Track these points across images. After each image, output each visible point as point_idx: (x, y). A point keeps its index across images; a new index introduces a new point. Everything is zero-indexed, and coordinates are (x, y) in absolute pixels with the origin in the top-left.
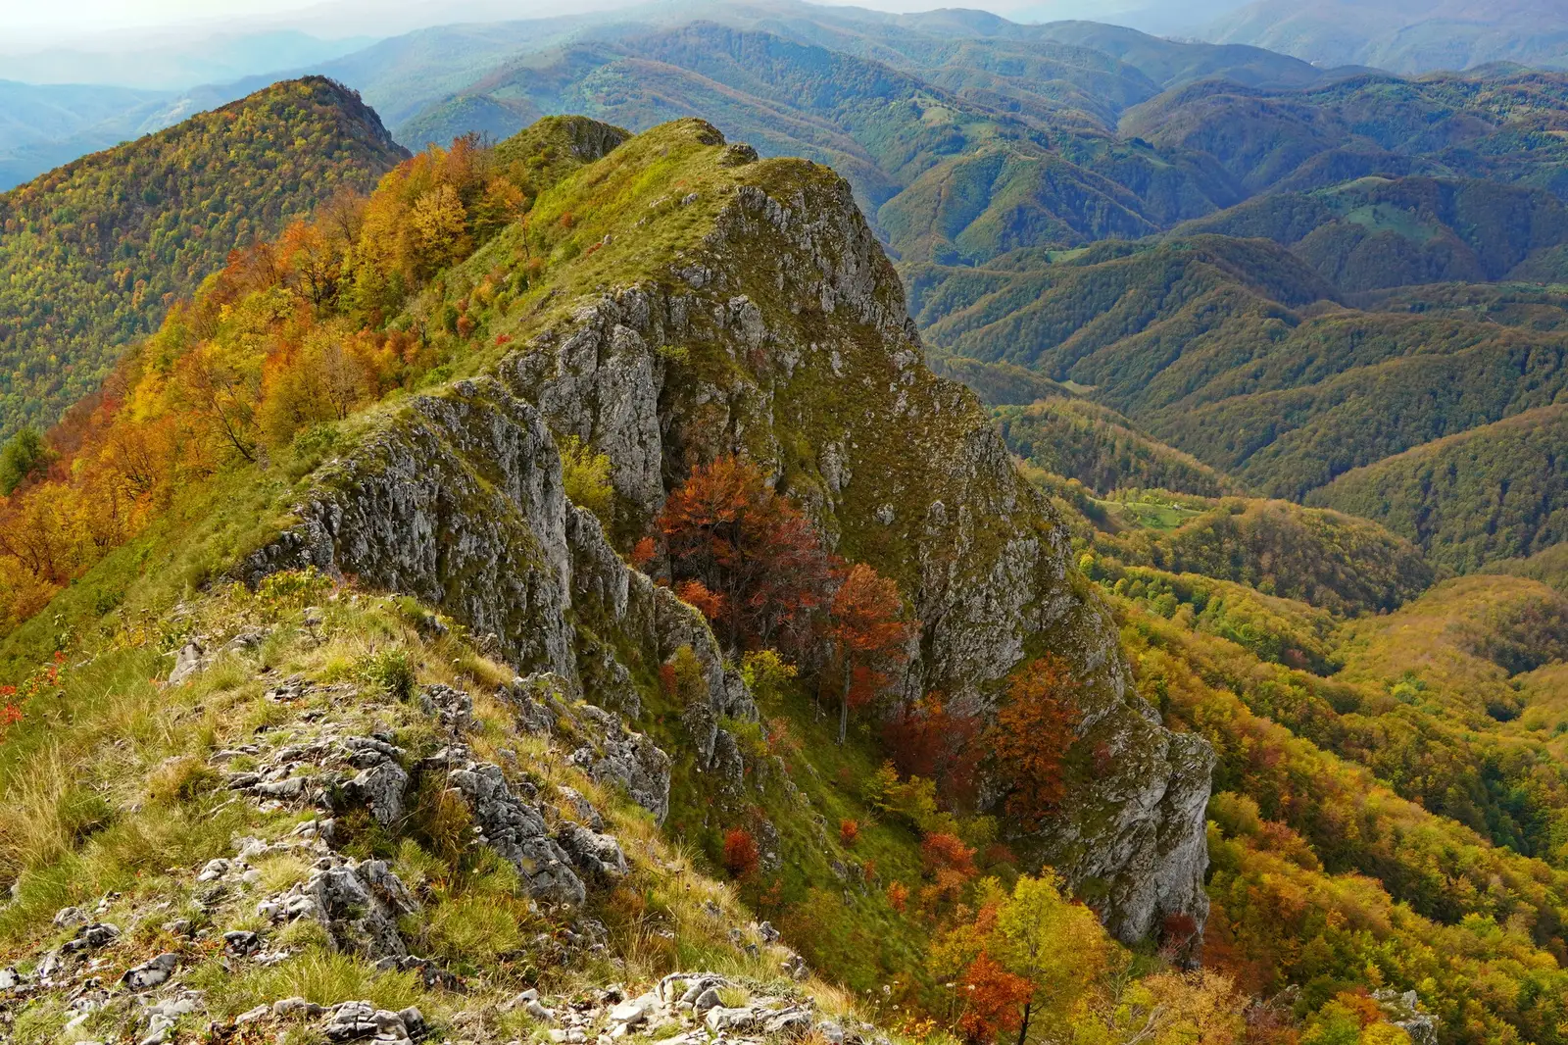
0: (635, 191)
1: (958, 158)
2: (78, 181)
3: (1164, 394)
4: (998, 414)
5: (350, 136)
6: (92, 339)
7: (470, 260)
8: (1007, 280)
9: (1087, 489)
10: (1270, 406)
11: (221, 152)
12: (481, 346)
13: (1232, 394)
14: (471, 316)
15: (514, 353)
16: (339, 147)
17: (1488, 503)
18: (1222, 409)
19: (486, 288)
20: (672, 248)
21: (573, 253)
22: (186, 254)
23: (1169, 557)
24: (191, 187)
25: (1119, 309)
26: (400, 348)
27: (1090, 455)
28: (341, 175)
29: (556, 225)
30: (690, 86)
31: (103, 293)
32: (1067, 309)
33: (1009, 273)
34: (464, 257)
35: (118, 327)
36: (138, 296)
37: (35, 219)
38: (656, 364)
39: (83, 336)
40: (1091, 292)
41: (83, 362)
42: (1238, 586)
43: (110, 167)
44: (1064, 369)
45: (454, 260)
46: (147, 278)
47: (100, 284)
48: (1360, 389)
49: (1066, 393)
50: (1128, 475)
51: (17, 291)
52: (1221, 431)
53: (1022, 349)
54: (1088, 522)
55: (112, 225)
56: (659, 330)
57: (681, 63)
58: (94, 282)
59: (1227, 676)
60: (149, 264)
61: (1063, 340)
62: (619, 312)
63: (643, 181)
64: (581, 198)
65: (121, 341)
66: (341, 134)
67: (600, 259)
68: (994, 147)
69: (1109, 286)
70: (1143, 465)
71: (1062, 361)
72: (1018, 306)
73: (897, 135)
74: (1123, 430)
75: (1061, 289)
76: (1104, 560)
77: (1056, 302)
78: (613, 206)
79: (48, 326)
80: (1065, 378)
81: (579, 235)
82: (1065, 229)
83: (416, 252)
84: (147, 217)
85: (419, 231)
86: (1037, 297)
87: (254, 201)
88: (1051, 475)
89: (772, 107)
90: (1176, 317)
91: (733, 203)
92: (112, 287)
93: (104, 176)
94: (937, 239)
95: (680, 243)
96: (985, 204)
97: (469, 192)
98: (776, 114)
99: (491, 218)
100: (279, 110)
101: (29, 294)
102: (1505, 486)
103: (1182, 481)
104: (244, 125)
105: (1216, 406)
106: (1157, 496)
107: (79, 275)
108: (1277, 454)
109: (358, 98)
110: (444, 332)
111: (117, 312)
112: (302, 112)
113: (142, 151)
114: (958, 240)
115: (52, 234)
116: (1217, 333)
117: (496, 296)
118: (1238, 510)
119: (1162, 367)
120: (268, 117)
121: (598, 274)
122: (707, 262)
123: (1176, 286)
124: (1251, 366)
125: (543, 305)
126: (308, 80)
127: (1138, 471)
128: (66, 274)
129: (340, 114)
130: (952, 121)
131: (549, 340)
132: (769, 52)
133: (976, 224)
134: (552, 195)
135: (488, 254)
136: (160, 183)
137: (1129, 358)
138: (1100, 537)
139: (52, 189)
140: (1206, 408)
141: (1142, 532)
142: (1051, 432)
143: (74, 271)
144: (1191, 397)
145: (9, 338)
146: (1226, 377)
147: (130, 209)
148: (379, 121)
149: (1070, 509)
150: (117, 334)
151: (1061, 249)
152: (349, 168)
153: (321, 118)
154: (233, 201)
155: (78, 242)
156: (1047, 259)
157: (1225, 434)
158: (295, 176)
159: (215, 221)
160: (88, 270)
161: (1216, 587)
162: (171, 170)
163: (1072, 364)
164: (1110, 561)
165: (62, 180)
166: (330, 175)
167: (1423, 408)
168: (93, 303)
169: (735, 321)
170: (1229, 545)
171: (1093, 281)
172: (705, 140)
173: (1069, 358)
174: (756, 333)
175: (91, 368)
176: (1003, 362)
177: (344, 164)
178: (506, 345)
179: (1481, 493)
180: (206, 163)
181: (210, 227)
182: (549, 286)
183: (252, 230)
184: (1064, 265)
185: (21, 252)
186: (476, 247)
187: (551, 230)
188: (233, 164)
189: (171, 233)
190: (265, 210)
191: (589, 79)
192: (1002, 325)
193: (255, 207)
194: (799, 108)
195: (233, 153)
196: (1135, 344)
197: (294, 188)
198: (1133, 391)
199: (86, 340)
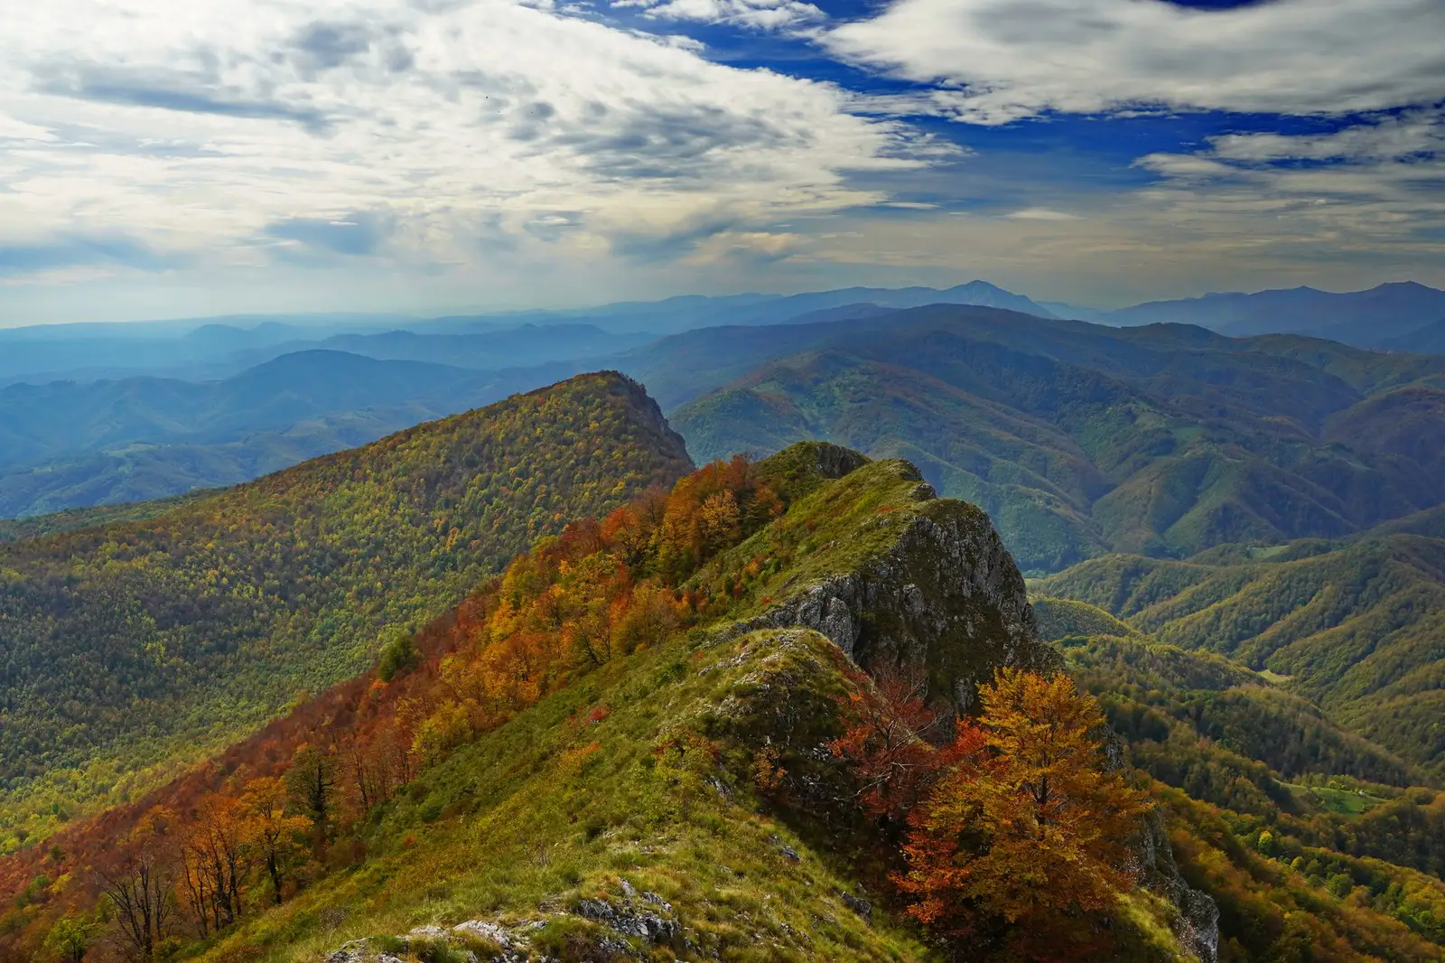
0: (855, 509)
1: (1165, 459)
2: (414, 444)
3: (1359, 686)
4: (1191, 698)
5: (636, 423)
6: (411, 572)
7: (741, 546)
8: (1209, 573)
9: (1273, 772)
11: (529, 429)
12: (752, 604)
13: (1426, 689)
14: (742, 584)
15: (773, 609)
16: (625, 432)
18: (1415, 703)
19: (754, 567)
20: (871, 553)
21: (812, 548)
22: (494, 509)
23: (1352, 841)
24: (503, 455)
25: (1316, 603)
26: (693, 602)
27: (1279, 740)
28: (625, 455)
29: (802, 527)
30: (926, 389)
31: (424, 535)
32: (1267, 601)
33: (1212, 567)
34: (736, 542)
35: (433, 565)
36: (452, 540)
37: (379, 471)
38: (855, 622)
39: (404, 569)
40: (1289, 587)
41: (401, 590)
42: (1420, 874)
43: (439, 434)
44: (1261, 659)
45: (729, 544)
46: (460, 526)
47: (423, 528)
49: (1261, 682)
50: (1316, 762)
51: (358, 528)
52: (1414, 724)
53: (1221, 639)
54: (1271, 803)
55: (437, 481)
56: (859, 602)
57: (920, 369)
58: (418, 526)
59: (1387, 950)
60: (463, 516)
61: (1262, 630)
62: (837, 590)
63: (860, 503)
64: (820, 510)
65: (434, 576)
66: (627, 421)
67: (827, 557)
68: (1200, 452)
69: (1307, 582)
70: (1332, 752)
71: (1260, 651)
72: (1219, 598)
73: (1113, 437)
74: (1312, 718)
75: (1259, 584)
76: (1283, 839)
77: (1256, 595)
78: (840, 519)
79: (378, 558)
80: (1261, 668)
81: (817, 537)
82: (1267, 528)
83: (703, 536)
84: (464, 478)
85: (706, 522)
86: (1238, 590)
87: (554, 469)
88: (1238, 757)
89: (999, 409)
90: (1372, 613)
91: (911, 526)
92: (432, 531)
93: (434, 441)
94: (1146, 534)
95: (876, 550)
96: (1193, 502)
97: (742, 495)
98: (1004, 415)
99: (756, 515)
100: (579, 397)
101: (367, 531)
103: (1371, 771)
104: (550, 407)
105: (1410, 699)
106: (1343, 782)
107: (407, 519)
109: (645, 392)
110: (723, 594)
111: (433, 552)
112: (598, 400)
113: (466, 423)
114: (1166, 535)
115: (389, 485)
116: (1412, 629)
117: (760, 572)
118: (1427, 800)
119: (1356, 660)
120: (571, 404)
121: (825, 566)
122: (891, 563)
123: (1371, 583)
125: (792, 582)
126: (604, 374)
127: (1326, 758)
128: (397, 518)
129: (628, 404)
130: (1163, 426)
131: (794, 603)
132: (999, 360)
133: (1183, 520)
134: (800, 505)
135: (754, 543)
136: (478, 451)
137: (1326, 650)
138: (1283, 817)
139: (393, 448)
140: (1399, 700)
141: (1325, 816)
142: (1241, 717)
143: (403, 516)
144: (1385, 690)
145: (348, 564)
146: (1421, 672)
147: (452, 469)
148: (659, 410)
149: (1254, 789)
150: (432, 570)
151: (1262, 546)
152: (632, 449)
153: (613, 406)
154: (535, 469)
155: (409, 492)
156: (1248, 555)
157: (1419, 727)
158: (588, 452)
159: (519, 484)
160: (414, 515)
161: (1397, 873)
162: (488, 440)
163: (1269, 654)
164: (1289, 839)
165: (402, 442)
166: (616, 454)
168: (415, 543)
169: (906, 599)
170: (1413, 834)
171: (1291, 577)
172: (904, 476)
173: (1267, 648)
174: (919, 607)
175: (408, 596)
176: (1202, 650)
177: (629, 445)
178: (768, 605)
180: (517, 437)
181: (515, 489)
182: (795, 570)
183: (549, 494)
184: (1265, 561)
185: (364, 496)
186: (745, 537)
187: (798, 531)
188: (538, 439)
189: (483, 492)
190: (560, 479)
191: (839, 379)
192: (1204, 615)
193: (553, 476)
194: (1025, 410)
195: (539, 430)
196: (1331, 637)
197: (586, 462)
198: (1327, 682)
199: (406, 572)
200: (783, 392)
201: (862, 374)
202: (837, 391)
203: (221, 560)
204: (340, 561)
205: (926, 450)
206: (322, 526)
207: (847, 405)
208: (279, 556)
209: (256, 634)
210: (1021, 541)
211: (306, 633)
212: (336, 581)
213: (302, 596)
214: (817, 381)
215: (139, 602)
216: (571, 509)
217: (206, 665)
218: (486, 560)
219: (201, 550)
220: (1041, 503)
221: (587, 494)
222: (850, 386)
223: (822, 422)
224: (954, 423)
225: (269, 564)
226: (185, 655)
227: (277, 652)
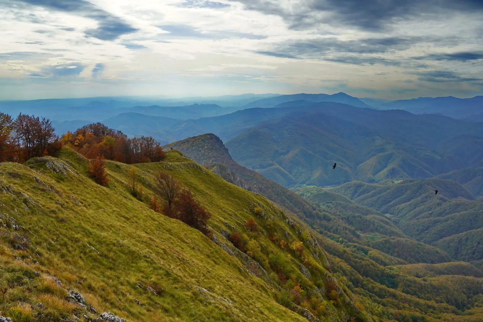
1: (382, 154)
3: (409, 218)
10: (429, 221)
13: (423, 218)
17: (473, 247)
18: (419, 222)
25: (404, 196)
28: (212, 154)
32: (392, 195)
33: (380, 185)
40: (398, 191)
48: (452, 218)
53: (378, 205)
61: (389, 203)
66: (214, 146)
69: (403, 190)
71: (387, 208)
72: (380, 194)
77: (389, 193)
82: (404, 175)
86: (385, 192)
90: (417, 199)
94: (369, 176)
96: (386, 167)
100: (203, 140)
102: (479, 243)
108: (428, 233)
109: (219, 139)
114: (376, 176)
116: (425, 203)
119: (410, 211)
123: (419, 191)
124: (430, 212)
126: (210, 134)
130: (382, 144)
133: (382, 172)
137: (403, 208)
140: (415, 221)
144: (414, 218)
146: (424, 214)
148: (222, 143)
151: (397, 180)
153: (211, 143)
156: (393, 182)
158: (204, 153)
161: (371, 249)
163: (389, 209)
166: (210, 154)
167: (467, 224)
177: (213, 152)
179: (473, 244)
184: (396, 184)
192: (375, 198)
196: (405, 205)
198: (402, 216)
207: (287, 135)
220: (339, 166)
223: (279, 140)
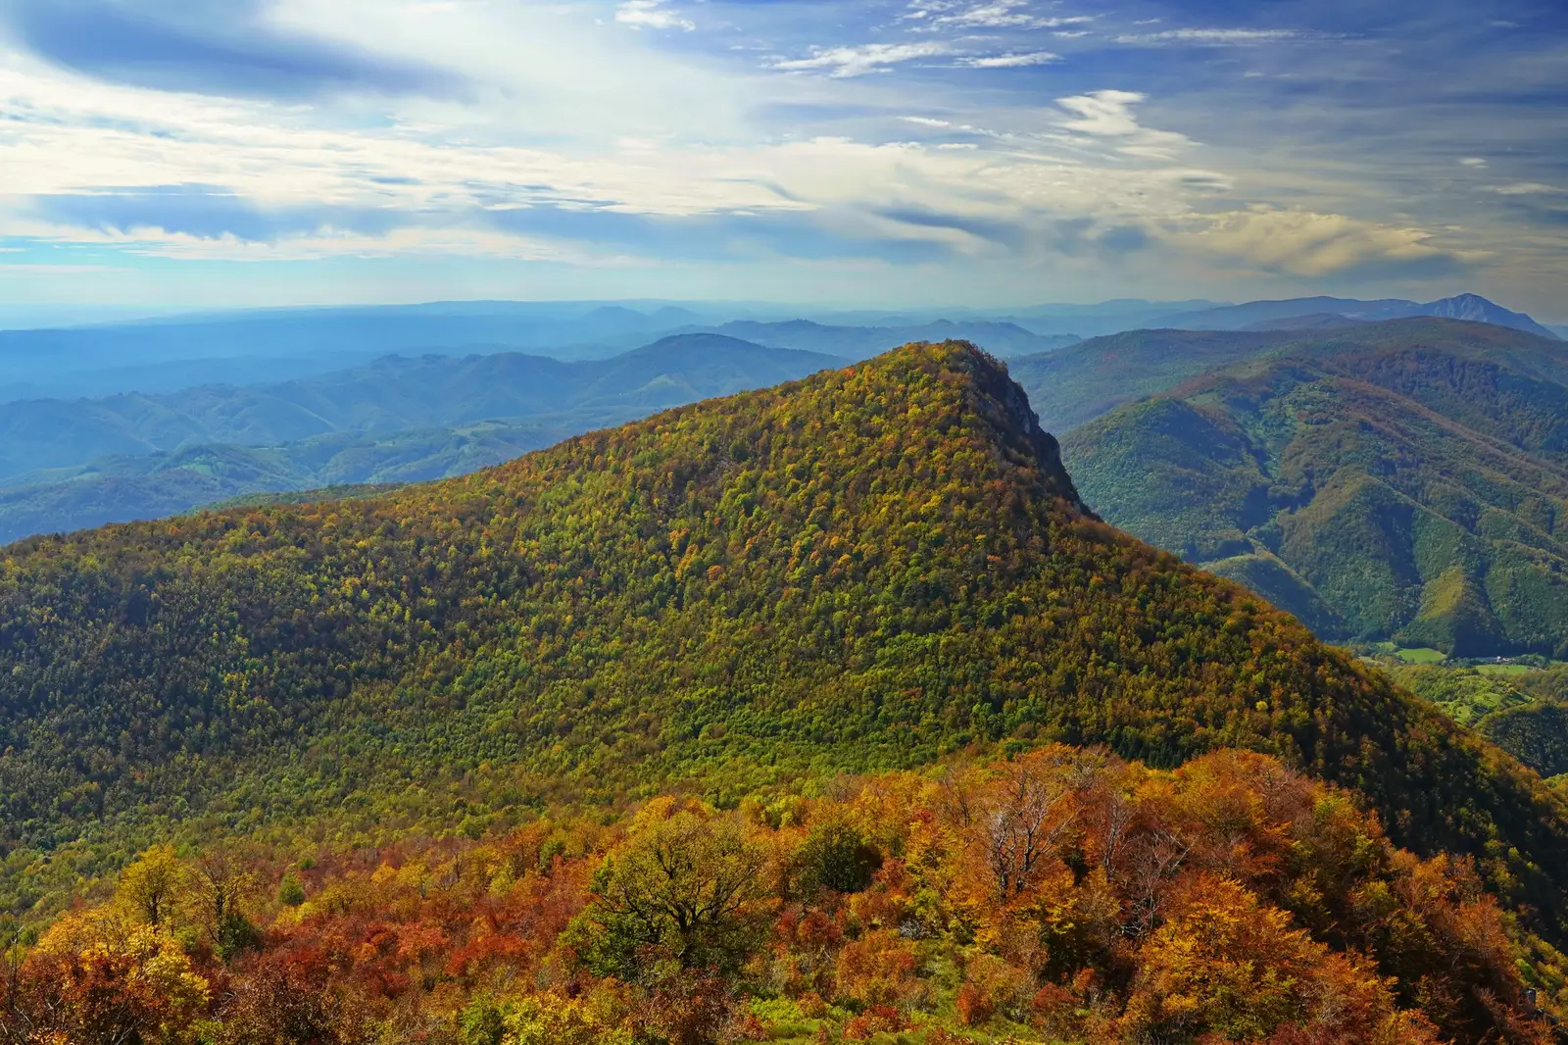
2: (679, 425)
5: (976, 411)
6: (622, 601)
11: (826, 412)
16: (958, 422)
22: (751, 523)
24: (783, 447)
28: (950, 455)
30: (1402, 413)
31: (651, 553)
35: (650, 596)
36: (687, 562)
37: (622, 459)
39: (610, 599)
41: (597, 629)
43: (716, 414)
46: (702, 544)
47: (651, 542)
51: (567, 534)
55: (690, 477)
57: (1395, 388)
58: (647, 538)
60: (710, 528)
65: (647, 613)
79: (580, 580)
84: (727, 473)
87: (844, 472)
89: (1493, 445)
92: (665, 548)
93: (705, 423)
98: (1499, 452)
100: (902, 371)
101: (577, 540)
104: (859, 383)
107: (635, 527)
111: (656, 578)
115: (628, 478)
120: (888, 378)
126: (948, 344)
128: (621, 524)
129: (972, 384)
132: (1495, 385)
136: (754, 437)
139: (651, 430)
143: (630, 523)
145: (537, 585)
147: (714, 462)
148: (1026, 400)
150: (647, 604)
152: (962, 448)
153: (947, 385)
154: (821, 469)
155: (649, 490)
159: (795, 488)
160: (646, 523)
162: (769, 425)
165: (665, 422)
166: (938, 454)
168: (636, 562)
175: (603, 640)
177: (957, 443)
180: (807, 422)
181: (787, 496)
183: (831, 506)
185: (592, 491)
188: (835, 427)
189: (742, 496)
190: (851, 486)
191: (1293, 395)
193: (843, 480)
194: (1525, 448)
195: (837, 413)
197: (893, 464)
199: (611, 604)
200: (1223, 407)
201: (1323, 389)
202: (1290, 410)
203: (370, 565)
204: (528, 577)
205: (1397, 489)
206: (522, 527)
207: (1301, 426)
208: (449, 565)
209: (381, 673)
210: (1516, 614)
211: (448, 681)
212: (516, 607)
213: (461, 625)
214: (1266, 396)
215: (235, 614)
216: (857, 531)
217: (296, 712)
218: (722, 597)
219: (346, 549)
220: (1546, 568)
221: (884, 510)
222: (1306, 403)
223: (1269, 445)
224: (1436, 458)
225: (432, 574)
226: (272, 696)
227: (399, 705)
